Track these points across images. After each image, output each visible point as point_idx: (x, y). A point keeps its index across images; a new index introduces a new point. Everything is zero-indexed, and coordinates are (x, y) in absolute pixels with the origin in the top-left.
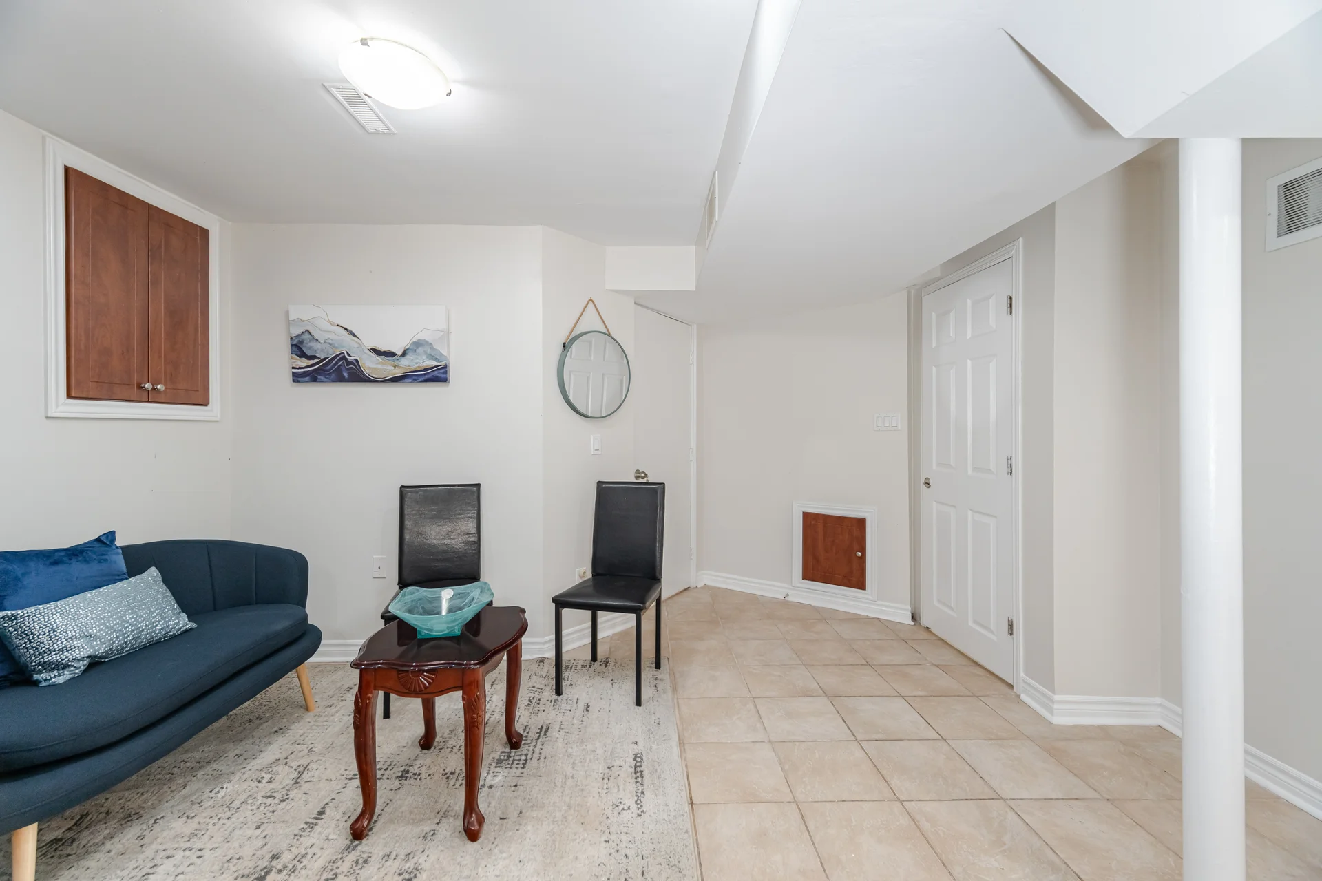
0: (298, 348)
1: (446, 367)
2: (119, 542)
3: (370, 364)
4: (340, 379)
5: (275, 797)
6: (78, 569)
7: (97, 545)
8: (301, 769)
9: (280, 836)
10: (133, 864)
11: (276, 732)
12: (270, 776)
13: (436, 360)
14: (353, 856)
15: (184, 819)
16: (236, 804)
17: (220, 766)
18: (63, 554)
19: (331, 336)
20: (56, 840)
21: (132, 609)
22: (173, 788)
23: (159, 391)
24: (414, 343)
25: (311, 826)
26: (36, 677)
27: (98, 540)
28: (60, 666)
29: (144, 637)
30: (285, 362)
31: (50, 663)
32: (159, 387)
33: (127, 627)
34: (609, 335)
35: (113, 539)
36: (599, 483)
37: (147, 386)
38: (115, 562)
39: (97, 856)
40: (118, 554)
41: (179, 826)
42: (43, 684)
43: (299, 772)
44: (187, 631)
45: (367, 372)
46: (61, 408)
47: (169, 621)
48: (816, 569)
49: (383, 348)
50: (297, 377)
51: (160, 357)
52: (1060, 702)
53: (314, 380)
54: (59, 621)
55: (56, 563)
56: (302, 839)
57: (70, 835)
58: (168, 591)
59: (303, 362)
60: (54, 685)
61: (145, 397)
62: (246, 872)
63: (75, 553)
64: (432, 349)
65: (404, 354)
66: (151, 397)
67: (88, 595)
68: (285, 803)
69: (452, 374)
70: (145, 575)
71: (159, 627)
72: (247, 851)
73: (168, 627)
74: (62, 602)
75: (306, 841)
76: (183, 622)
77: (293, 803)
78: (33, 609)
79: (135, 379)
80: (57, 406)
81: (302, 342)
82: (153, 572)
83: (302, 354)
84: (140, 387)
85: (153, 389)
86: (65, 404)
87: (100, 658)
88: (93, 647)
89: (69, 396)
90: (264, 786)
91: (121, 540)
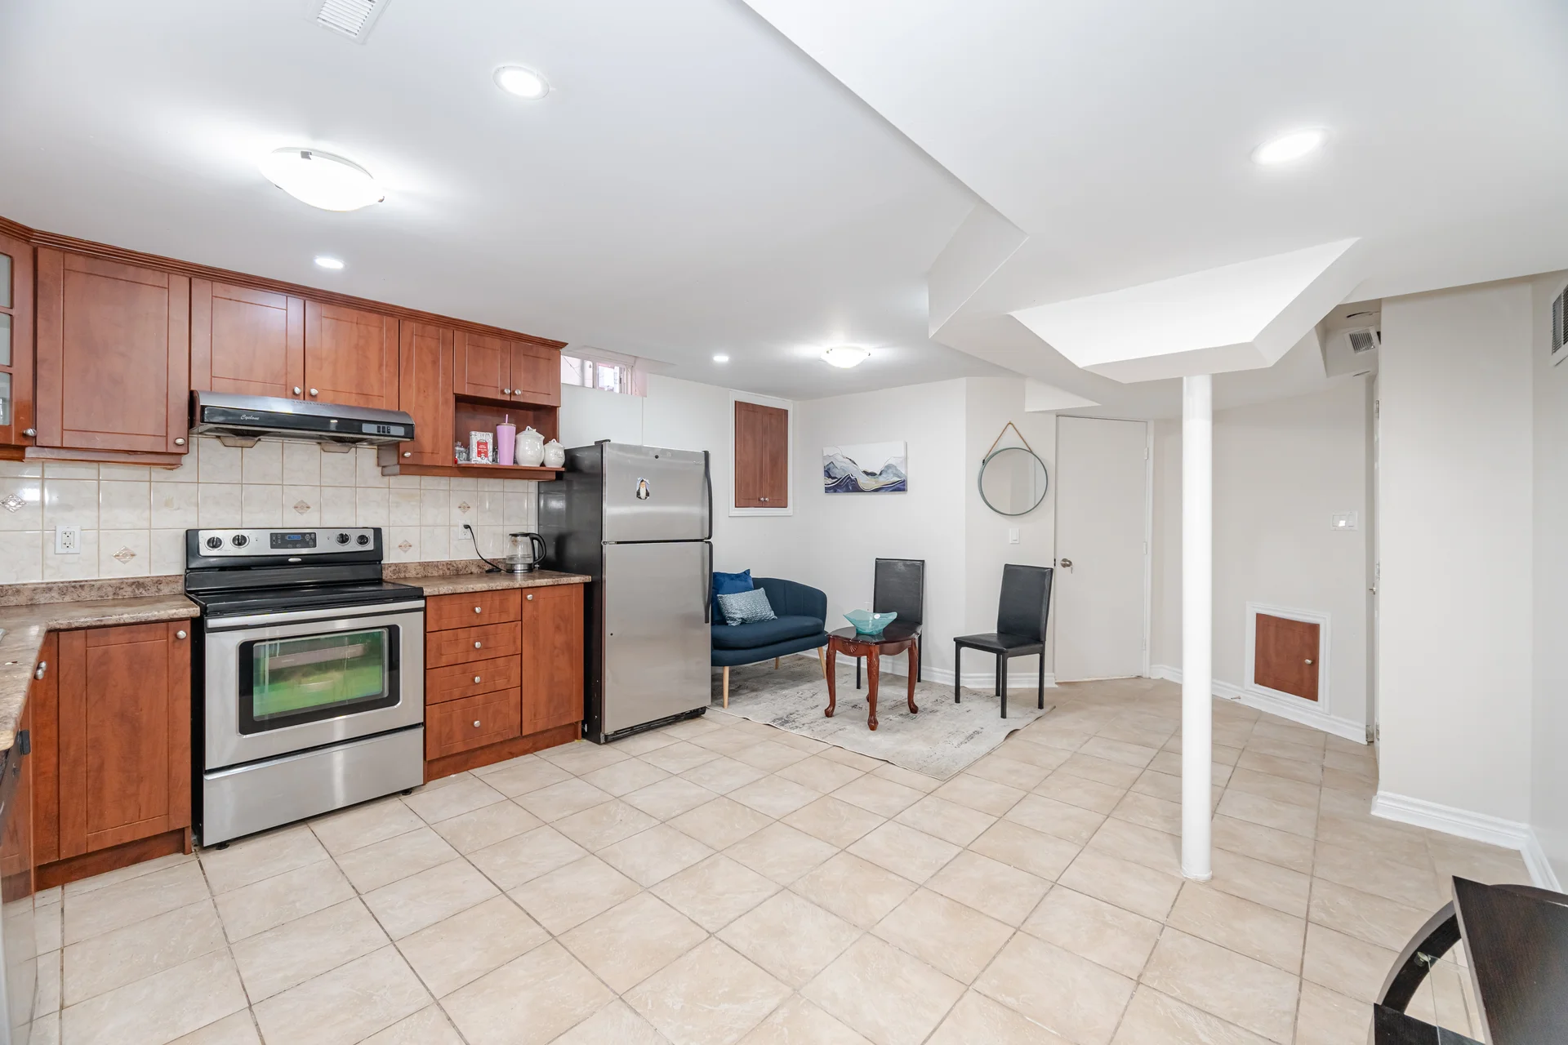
0: (828, 473)
1: (904, 481)
2: (751, 575)
3: (863, 481)
4: (848, 491)
6: (737, 583)
7: (745, 574)
9: (801, 708)
11: (809, 681)
12: (802, 693)
13: (899, 477)
14: (824, 720)
16: (788, 696)
17: (785, 686)
18: (734, 576)
19: (843, 464)
21: (756, 603)
23: (767, 501)
24: (886, 467)
25: (812, 709)
26: (728, 621)
27: (744, 572)
28: (733, 619)
29: (760, 617)
30: (822, 481)
31: (731, 618)
32: (766, 499)
33: (753, 611)
34: (1031, 452)
35: (750, 573)
36: (1006, 566)
37: (762, 499)
38: (750, 583)
40: (750, 580)
42: (729, 625)
43: (814, 694)
44: (773, 619)
45: (861, 485)
47: (768, 612)
48: (1266, 675)
49: (869, 471)
50: (827, 490)
51: (767, 483)
52: (1384, 797)
53: (835, 491)
54: (733, 601)
55: (732, 579)
58: (767, 600)
59: (830, 481)
60: (733, 626)
61: (761, 505)
62: (787, 713)
63: (738, 576)
64: (897, 470)
65: (881, 474)
66: (763, 505)
67: (741, 594)
69: (909, 486)
70: (758, 591)
71: (765, 614)
72: (789, 708)
73: (767, 614)
74: (733, 595)
75: (809, 711)
76: (772, 615)
77: (806, 702)
78: (726, 595)
79: (758, 496)
80: (733, 511)
81: (829, 469)
82: (762, 590)
83: (830, 477)
84: (759, 500)
85: (765, 501)
86: (735, 510)
87: (745, 620)
88: (742, 615)
89: (736, 507)
90: (799, 695)
91: (753, 575)
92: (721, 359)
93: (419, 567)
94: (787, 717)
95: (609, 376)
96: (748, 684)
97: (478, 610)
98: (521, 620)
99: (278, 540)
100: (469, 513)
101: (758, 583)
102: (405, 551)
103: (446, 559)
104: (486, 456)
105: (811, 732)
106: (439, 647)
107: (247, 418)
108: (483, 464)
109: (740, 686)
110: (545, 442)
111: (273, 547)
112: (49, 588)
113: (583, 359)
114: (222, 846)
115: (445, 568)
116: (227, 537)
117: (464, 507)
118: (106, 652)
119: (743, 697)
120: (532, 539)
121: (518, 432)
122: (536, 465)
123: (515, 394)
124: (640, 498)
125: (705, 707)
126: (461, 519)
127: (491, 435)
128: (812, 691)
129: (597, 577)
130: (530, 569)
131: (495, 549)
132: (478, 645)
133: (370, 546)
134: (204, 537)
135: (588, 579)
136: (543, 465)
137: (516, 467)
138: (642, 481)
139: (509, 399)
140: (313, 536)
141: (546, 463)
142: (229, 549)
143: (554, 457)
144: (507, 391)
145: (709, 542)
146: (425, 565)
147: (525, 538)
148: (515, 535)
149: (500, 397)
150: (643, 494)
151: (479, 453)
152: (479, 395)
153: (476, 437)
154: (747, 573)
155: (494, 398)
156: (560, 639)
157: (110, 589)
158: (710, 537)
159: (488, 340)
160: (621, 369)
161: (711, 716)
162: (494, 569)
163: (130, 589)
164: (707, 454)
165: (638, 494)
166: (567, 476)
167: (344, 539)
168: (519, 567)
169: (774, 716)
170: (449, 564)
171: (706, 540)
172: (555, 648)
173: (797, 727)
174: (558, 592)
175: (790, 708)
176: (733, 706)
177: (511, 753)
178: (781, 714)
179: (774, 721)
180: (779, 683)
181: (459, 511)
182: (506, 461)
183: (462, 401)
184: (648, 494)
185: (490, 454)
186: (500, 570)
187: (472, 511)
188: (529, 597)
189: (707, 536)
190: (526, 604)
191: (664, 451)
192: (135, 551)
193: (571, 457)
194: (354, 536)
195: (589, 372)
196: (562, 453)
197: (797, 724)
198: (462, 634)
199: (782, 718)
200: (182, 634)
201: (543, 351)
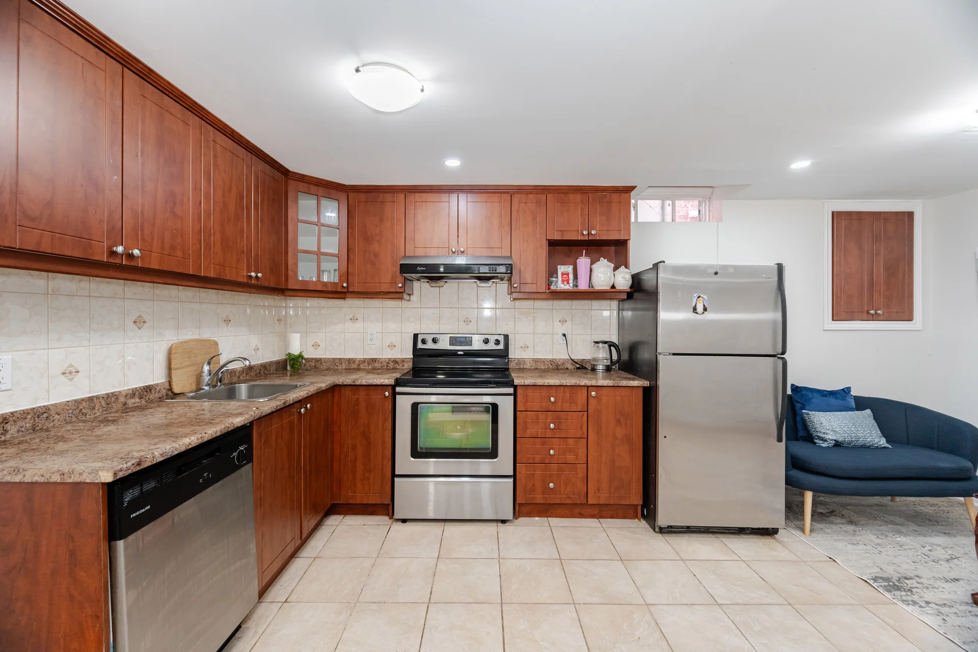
2: (853, 393)
5: (929, 557)
6: (832, 401)
7: (843, 392)
8: (953, 557)
9: (925, 572)
10: (850, 538)
11: (945, 533)
12: (931, 548)
14: (969, 608)
15: (876, 536)
16: (905, 547)
17: (903, 529)
18: (827, 393)
20: (822, 513)
21: (855, 426)
22: (874, 523)
23: (879, 314)
25: (947, 581)
26: (815, 441)
27: (843, 390)
28: (825, 440)
29: (861, 441)
31: (820, 437)
32: (879, 312)
33: (852, 434)
35: (850, 391)
37: (872, 312)
38: (850, 402)
39: (836, 527)
40: (852, 398)
41: (873, 537)
42: (817, 444)
43: (951, 557)
44: (885, 448)
46: (829, 326)
47: (874, 438)
51: (880, 295)
54: (825, 420)
55: (824, 396)
56: (938, 581)
57: (827, 514)
58: (876, 423)
60: (821, 446)
61: (871, 317)
62: (901, 572)
63: (832, 393)
66: (874, 318)
67: (836, 413)
68: (934, 563)
70: (863, 412)
71: (869, 440)
72: (904, 566)
73: (874, 441)
74: (825, 413)
75: (941, 584)
76: (883, 442)
77: (940, 566)
78: (814, 412)
79: (866, 309)
80: (828, 324)
82: (868, 411)
84: (868, 312)
85: (876, 313)
86: (831, 324)
87: (840, 443)
88: (837, 437)
89: (833, 320)
90: (925, 550)
91: (854, 393)
92: (800, 165)
93: (532, 362)
94: (899, 580)
95: (688, 208)
96: (845, 512)
97: (552, 399)
98: (587, 412)
99: (453, 341)
100: (566, 324)
101: (861, 403)
102: (524, 351)
103: (550, 357)
104: (568, 283)
105: (941, 622)
106: (525, 423)
107: (420, 269)
108: (566, 289)
109: (832, 512)
110: (615, 269)
111: (451, 344)
112: (364, 361)
113: (663, 199)
114: (404, 521)
115: (549, 364)
116: (429, 339)
117: (563, 321)
118: (358, 399)
119: (834, 527)
120: (610, 346)
121: (592, 263)
122: (607, 287)
123: (592, 234)
124: (697, 313)
125: (778, 529)
126: (560, 329)
127: (571, 267)
128: (950, 552)
129: (653, 383)
130: (608, 369)
131: (583, 351)
132: (552, 426)
133: (501, 347)
134: (420, 338)
135: (646, 383)
136: (613, 287)
137: (591, 290)
138: (699, 297)
139: (587, 239)
140: (470, 339)
141: (616, 286)
142: (430, 345)
143: (623, 280)
144: (585, 233)
145: (783, 358)
146: (536, 361)
147: (604, 345)
148: (597, 342)
149: (580, 238)
150: (700, 308)
151: (563, 281)
152: (565, 238)
153: (561, 269)
154: (846, 391)
155: (576, 239)
156: (620, 432)
157: (385, 363)
158: (783, 353)
159: (571, 196)
160: (699, 202)
161: (785, 540)
162: (582, 367)
163: (392, 364)
164: (780, 268)
165: (695, 309)
166: (636, 295)
167: (486, 341)
168: (600, 367)
169: (875, 571)
170: (552, 361)
171: (780, 355)
172: (616, 438)
173: (915, 603)
174: (619, 392)
175: (906, 568)
176: (819, 538)
177: (580, 514)
178: (890, 571)
179: (875, 579)
180: (892, 522)
181: (559, 324)
182: (583, 286)
183: (552, 244)
184: (705, 309)
185: (571, 281)
186: (586, 368)
187: (569, 324)
188: (593, 393)
189: (780, 352)
190: (591, 400)
191: (725, 267)
192: (396, 344)
193: (636, 280)
194: (492, 339)
195: (668, 210)
196: (629, 277)
197: (915, 598)
198: (542, 416)
199: (887, 580)
200: (387, 394)
201: (615, 197)
